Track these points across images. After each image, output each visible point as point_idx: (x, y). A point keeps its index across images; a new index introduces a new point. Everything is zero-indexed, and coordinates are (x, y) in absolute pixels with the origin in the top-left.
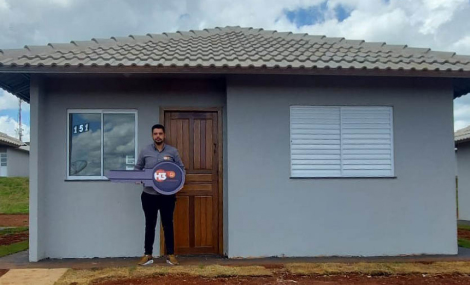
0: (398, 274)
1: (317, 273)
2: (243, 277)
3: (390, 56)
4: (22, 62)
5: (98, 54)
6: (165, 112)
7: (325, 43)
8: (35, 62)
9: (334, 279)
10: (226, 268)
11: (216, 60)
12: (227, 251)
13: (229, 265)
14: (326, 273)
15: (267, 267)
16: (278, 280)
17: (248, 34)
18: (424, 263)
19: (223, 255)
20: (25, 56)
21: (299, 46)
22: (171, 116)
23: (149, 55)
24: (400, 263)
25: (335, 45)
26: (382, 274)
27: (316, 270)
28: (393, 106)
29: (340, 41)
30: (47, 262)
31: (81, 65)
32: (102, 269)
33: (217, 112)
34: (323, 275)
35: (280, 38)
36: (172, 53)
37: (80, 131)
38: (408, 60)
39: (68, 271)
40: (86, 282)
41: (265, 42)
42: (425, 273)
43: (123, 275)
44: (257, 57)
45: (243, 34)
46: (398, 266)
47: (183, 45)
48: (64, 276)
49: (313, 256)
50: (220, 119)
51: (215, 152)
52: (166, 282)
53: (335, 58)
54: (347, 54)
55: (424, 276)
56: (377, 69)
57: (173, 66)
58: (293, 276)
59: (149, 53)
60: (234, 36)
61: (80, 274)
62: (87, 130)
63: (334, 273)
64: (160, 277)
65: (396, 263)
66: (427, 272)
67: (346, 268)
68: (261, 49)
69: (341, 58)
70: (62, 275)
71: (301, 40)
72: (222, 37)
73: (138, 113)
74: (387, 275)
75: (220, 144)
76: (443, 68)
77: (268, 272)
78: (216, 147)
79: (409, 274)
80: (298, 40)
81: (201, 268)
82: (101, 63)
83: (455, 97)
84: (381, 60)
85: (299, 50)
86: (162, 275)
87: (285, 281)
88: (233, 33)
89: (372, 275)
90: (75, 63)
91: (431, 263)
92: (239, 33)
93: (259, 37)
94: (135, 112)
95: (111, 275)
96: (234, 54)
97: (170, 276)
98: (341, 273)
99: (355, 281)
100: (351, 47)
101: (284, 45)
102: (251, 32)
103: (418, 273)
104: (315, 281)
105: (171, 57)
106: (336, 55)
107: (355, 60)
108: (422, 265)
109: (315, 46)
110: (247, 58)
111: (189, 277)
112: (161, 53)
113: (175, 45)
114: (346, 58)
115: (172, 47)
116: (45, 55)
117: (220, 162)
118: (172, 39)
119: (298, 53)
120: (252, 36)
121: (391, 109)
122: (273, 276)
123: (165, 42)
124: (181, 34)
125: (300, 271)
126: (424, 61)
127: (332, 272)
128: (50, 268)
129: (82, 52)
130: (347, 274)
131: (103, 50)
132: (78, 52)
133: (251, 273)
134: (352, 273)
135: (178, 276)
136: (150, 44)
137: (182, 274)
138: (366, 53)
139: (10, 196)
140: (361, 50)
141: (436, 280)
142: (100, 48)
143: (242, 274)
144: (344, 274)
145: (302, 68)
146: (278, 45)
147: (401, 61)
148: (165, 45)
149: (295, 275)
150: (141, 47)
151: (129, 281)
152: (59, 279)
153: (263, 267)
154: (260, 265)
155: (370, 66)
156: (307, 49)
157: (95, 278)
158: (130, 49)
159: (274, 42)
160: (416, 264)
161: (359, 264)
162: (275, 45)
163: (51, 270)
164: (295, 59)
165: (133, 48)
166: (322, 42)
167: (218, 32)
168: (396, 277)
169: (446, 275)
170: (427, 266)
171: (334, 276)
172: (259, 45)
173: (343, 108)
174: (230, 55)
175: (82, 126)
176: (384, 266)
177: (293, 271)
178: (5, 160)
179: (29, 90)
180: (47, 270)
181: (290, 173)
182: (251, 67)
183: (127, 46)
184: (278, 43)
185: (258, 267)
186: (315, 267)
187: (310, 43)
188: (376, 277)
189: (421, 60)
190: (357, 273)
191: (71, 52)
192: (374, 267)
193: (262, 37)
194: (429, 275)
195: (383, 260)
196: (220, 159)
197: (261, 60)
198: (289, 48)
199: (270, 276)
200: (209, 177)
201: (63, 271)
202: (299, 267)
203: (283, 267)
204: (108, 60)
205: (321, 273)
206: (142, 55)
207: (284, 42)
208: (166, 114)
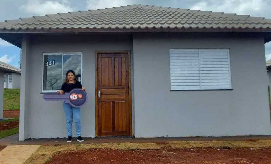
0: (236, 148)
1: (187, 147)
2: (143, 150)
3: (227, 20)
4: (17, 27)
5: (60, 22)
6: (98, 53)
7: (189, 13)
8: (24, 27)
9: (197, 151)
10: (133, 144)
11: (126, 24)
12: (134, 133)
13: (135, 143)
14: (192, 147)
15: (158, 144)
16: (164, 152)
17: (146, 9)
18: (251, 141)
19: (132, 136)
20: (19, 24)
21: (174, 15)
22: (102, 55)
23: (89, 22)
24: (237, 141)
25: (195, 14)
26: (226, 148)
27: (187, 146)
28: (229, 48)
29: (198, 12)
30: (29, 141)
31: (50, 28)
32: (60, 145)
33: (128, 53)
34: (191, 149)
35: (163, 10)
36: (102, 20)
37: (50, 65)
38: (237, 22)
39: (40, 147)
40: (50, 154)
41: (155, 13)
42: (252, 148)
43: (72, 150)
44: (150, 22)
45: (143, 9)
46: (236, 143)
47: (109, 16)
48: (38, 150)
49: (185, 136)
50: (129, 57)
51: (127, 76)
52: (97, 154)
53: (195, 22)
54: (202, 19)
55: (252, 149)
56: (219, 28)
57: (102, 28)
58: (173, 150)
59: (89, 20)
60: (138, 10)
61: (47, 148)
62: (53, 64)
63: (198, 148)
64: (94, 150)
65: (235, 141)
66: (254, 147)
67: (205, 144)
68: (153, 17)
69: (198, 22)
70: (37, 149)
71: (176, 12)
72: (131, 11)
73: (83, 54)
74: (229, 148)
75: (129, 71)
76: (258, 26)
77: (158, 147)
78: (127, 73)
79: (243, 148)
80: (174, 11)
81: (119, 144)
82: (62, 27)
83: (265, 42)
84: (221, 23)
85: (174, 17)
86: (95, 149)
87: (168, 152)
88: (137, 8)
89: (220, 149)
90: (47, 27)
91: (256, 141)
92: (141, 8)
93: (152, 10)
94: (82, 54)
95: (65, 149)
96: (137, 20)
97: (100, 150)
98: (201, 148)
99: (210, 152)
100: (204, 15)
101: (166, 14)
102: (147, 8)
103: (248, 147)
104: (186, 153)
105: (101, 23)
106: (195, 20)
107: (206, 23)
108: (250, 142)
109: (183, 15)
110: (144, 23)
111: (111, 150)
112: (96, 20)
113: (104, 16)
114: (201, 22)
115: (102, 17)
116: (31, 23)
117: (130, 82)
118: (102, 12)
119: (174, 19)
120: (148, 10)
121: (228, 49)
122: (161, 149)
123: (98, 14)
124: (108, 10)
125: (177, 146)
126: (246, 23)
127: (196, 147)
128: (30, 145)
129: (51, 21)
130: (205, 148)
131: (64, 19)
132: (49, 21)
133: (148, 148)
134: (208, 147)
135: (104, 150)
136: (90, 15)
137: (107, 149)
138: (213, 18)
139: (13, 99)
140: (210, 16)
141: (259, 152)
142: (62, 18)
143: (143, 148)
144: (204, 148)
145: (176, 28)
146: (162, 15)
147: (233, 23)
148: (99, 16)
149: (174, 149)
150: (85, 17)
151: (76, 153)
152: (35, 152)
153: (155, 144)
154: (153, 143)
155: (215, 26)
156: (179, 17)
157: (56, 151)
158: (78, 18)
159: (160, 13)
160: (246, 142)
161: (212, 141)
162: (160, 15)
163: (31, 146)
164: (172, 23)
165: (80, 18)
166: (187, 13)
167: (129, 8)
168: (235, 150)
169: (265, 148)
170: (253, 143)
171: (198, 149)
172: (151, 15)
173: (200, 50)
174: (135, 21)
175: (51, 62)
176: (227, 143)
177: (173, 147)
178: (11, 79)
179: (21, 42)
180: (29, 146)
181: (170, 88)
182: (147, 28)
183: (77, 17)
184: (163, 13)
185: (152, 143)
186: (186, 144)
187: (180, 13)
188: (223, 150)
189: (244, 22)
190: (211, 148)
191: (45, 21)
192: (221, 144)
193: (153, 10)
194: (254, 148)
195: (227, 139)
196: (129, 80)
197: (152, 24)
198: (168, 16)
199: (159, 149)
200: (124, 90)
201: (38, 146)
202: (176, 143)
203: (167, 144)
204: (66, 25)
205: (190, 147)
206: (85, 22)
207: (166, 13)
208: (99, 54)
